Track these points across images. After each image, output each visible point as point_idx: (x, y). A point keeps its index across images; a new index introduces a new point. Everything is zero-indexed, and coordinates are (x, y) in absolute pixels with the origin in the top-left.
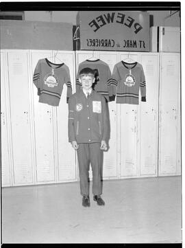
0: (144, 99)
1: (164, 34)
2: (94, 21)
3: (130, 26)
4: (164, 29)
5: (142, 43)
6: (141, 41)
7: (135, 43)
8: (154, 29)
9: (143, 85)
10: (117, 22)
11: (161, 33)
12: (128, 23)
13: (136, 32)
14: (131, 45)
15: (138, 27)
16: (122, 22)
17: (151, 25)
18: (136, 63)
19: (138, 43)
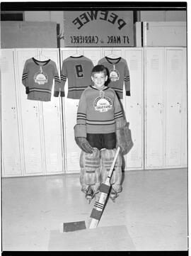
0: (128, 93)
1: (148, 29)
2: (77, 19)
3: (113, 22)
4: (147, 24)
5: (126, 38)
6: (124, 37)
7: (119, 39)
8: (138, 24)
9: (127, 79)
10: (101, 18)
11: (145, 28)
12: (112, 19)
13: (120, 28)
14: (115, 41)
15: (121, 23)
16: (105, 19)
17: (135, 20)
18: (120, 58)
19: (122, 39)
